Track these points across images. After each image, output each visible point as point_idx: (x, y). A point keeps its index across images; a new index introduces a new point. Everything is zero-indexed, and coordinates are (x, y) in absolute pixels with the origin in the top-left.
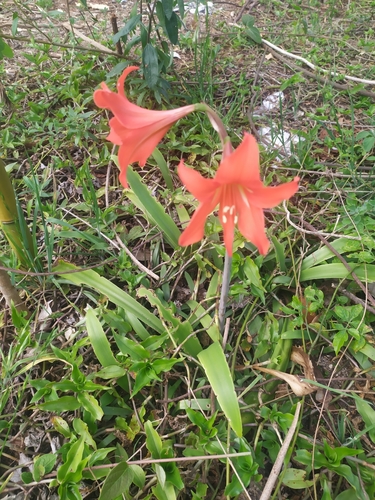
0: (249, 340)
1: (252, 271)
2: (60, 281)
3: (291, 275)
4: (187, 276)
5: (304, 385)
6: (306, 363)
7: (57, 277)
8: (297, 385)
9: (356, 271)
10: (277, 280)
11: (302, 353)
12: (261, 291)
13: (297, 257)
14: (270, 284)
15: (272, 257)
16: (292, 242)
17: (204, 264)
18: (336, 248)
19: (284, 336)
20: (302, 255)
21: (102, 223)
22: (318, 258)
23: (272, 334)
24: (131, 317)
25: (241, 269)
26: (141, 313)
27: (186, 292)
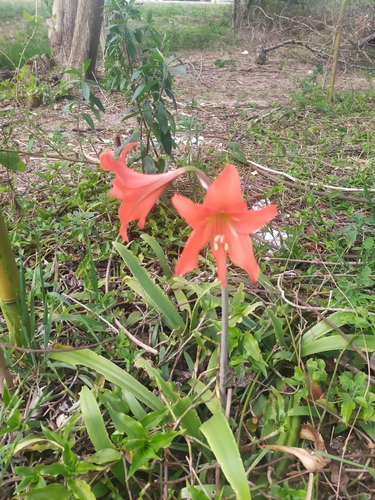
0: (255, 421)
1: (252, 347)
2: (55, 364)
3: (292, 350)
4: (187, 356)
5: (315, 458)
6: (316, 437)
7: (52, 361)
8: (309, 459)
9: (356, 342)
10: (277, 355)
11: (311, 430)
12: (263, 366)
13: (295, 334)
14: (271, 359)
15: (271, 333)
16: (289, 320)
17: (204, 341)
18: (333, 322)
19: (291, 412)
20: (301, 332)
21: (101, 307)
22: (316, 333)
23: (278, 412)
24: (128, 397)
25: (241, 343)
26: (139, 392)
27: (186, 375)
